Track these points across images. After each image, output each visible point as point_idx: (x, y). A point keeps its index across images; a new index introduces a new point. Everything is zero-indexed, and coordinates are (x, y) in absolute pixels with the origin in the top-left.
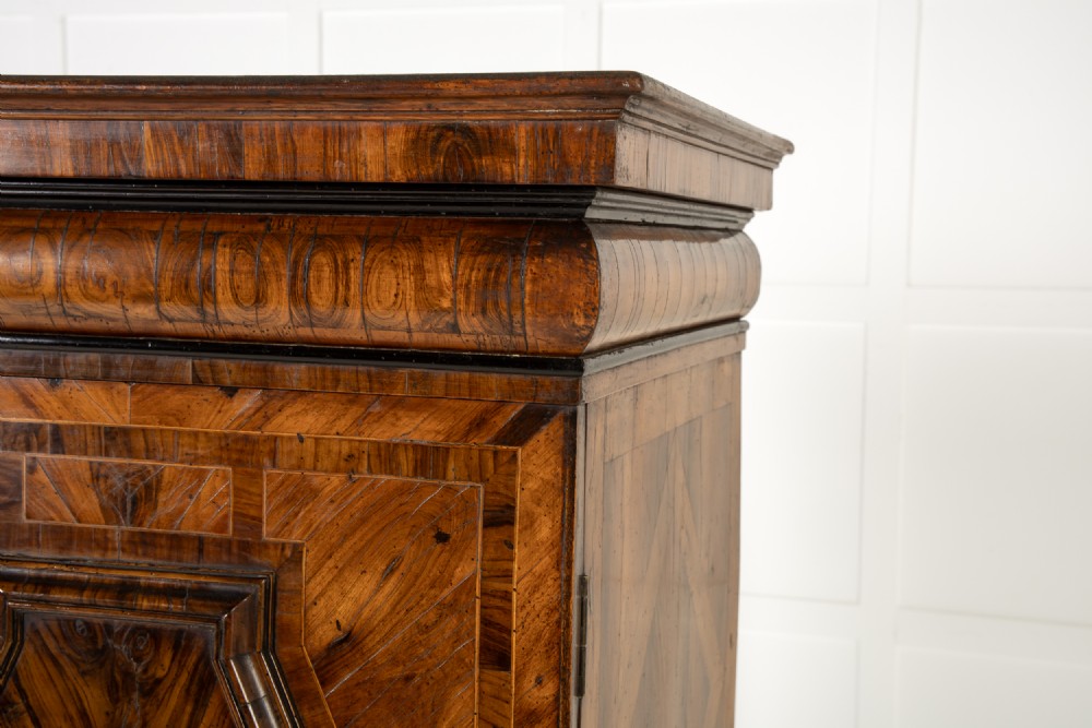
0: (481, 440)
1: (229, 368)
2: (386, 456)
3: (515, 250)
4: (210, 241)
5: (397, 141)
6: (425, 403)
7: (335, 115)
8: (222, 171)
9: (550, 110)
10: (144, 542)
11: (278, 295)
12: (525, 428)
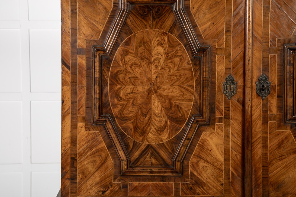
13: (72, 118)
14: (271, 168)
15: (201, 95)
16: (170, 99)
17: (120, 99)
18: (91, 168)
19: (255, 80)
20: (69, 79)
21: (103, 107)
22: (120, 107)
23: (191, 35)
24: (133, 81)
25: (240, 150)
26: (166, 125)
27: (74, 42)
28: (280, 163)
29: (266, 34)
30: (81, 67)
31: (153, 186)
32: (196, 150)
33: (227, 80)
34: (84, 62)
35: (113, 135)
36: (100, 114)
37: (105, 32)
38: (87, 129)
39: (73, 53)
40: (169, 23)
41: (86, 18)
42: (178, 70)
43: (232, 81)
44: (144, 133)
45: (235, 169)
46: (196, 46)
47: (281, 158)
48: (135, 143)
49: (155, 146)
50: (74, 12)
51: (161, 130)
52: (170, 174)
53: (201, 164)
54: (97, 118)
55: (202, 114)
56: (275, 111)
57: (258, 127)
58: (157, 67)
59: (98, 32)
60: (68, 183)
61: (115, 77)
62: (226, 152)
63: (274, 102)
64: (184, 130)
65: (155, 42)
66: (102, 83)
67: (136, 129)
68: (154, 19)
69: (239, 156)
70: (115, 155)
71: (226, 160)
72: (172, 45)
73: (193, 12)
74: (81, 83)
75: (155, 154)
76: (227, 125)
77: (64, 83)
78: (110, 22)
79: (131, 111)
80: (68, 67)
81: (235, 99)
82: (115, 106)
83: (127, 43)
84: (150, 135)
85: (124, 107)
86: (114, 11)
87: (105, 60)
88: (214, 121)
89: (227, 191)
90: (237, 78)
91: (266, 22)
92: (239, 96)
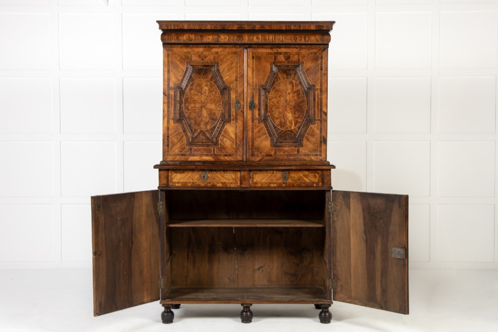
0: (320, 51)
1: (297, 46)
2: (312, 53)
3: (324, 35)
4: (297, 35)
5: (315, 26)
6: (315, 48)
7: (309, 24)
8: (299, 29)
9: (327, 24)
10: (289, 62)
11: (303, 39)
12: (323, 50)
13: (167, 118)
14: (255, 141)
15: (224, 108)
16: (211, 110)
17: (188, 110)
18: (176, 141)
19: (248, 102)
20: (166, 101)
21: (181, 113)
22: (189, 113)
23: (220, 83)
24: (195, 102)
25: (242, 133)
26: (209, 122)
27: (169, 85)
28: (259, 139)
29: (253, 82)
30: (172, 96)
31: (203, 149)
32: (222, 133)
33: (236, 102)
34: (173, 94)
35: (185, 126)
36: (180, 116)
38: (174, 123)
39: (168, 89)
40: (210, 76)
41: (174, 74)
42: (214, 97)
43: (239, 102)
44: (199, 125)
45: (240, 142)
46: (222, 86)
47: (259, 137)
48: (195, 130)
49: (204, 131)
50: (168, 71)
51: (206, 124)
52: (210, 143)
53: (225, 139)
54: (178, 118)
55: (225, 116)
56: (257, 116)
57: (250, 123)
58: (205, 96)
59: (179, 80)
60: (166, 148)
61: (186, 100)
62: (236, 134)
63: (256, 112)
64: (217, 124)
65: (204, 85)
66: (181, 103)
67: (195, 123)
68: (204, 75)
69: (242, 136)
70: (186, 135)
71: (236, 138)
72: (211, 86)
73: (221, 71)
74: (171, 102)
75: (204, 134)
76: (236, 122)
77: (164, 103)
78: (184, 76)
79: (193, 115)
80: (166, 96)
81: (240, 110)
82: (186, 113)
83: (192, 85)
84: (202, 126)
85: (190, 113)
86: (186, 71)
87: (182, 92)
88: (231, 120)
89: (236, 151)
90: (240, 101)
91: (253, 77)
92: (242, 109)
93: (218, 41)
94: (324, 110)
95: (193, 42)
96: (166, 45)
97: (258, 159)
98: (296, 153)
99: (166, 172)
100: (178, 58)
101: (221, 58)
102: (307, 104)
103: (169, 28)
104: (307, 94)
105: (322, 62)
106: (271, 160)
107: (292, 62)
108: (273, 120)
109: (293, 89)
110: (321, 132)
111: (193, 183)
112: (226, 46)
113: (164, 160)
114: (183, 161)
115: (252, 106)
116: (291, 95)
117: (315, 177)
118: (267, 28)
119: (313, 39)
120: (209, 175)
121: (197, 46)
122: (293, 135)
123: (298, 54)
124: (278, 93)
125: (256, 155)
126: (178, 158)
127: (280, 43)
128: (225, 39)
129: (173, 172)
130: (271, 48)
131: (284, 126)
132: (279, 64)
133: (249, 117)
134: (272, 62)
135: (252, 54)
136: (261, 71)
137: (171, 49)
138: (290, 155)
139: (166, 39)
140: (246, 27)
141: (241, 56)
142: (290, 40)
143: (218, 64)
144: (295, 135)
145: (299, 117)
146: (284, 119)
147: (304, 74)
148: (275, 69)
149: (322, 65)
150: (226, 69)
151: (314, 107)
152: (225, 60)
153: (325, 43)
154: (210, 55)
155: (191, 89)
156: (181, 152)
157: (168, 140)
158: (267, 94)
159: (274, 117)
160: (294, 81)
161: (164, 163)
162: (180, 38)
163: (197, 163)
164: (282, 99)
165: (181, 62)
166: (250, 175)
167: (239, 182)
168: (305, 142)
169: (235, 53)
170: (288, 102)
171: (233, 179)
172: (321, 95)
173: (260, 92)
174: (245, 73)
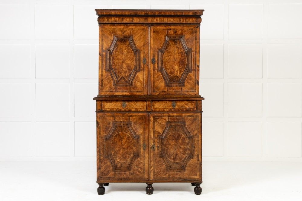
0: (195, 28)
1: (181, 25)
2: (190, 29)
3: (197, 18)
4: (181, 18)
5: (192, 13)
6: (192, 26)
7: (189, 11)
8: (182, 14)
9: (199, 11)
10: (176, 35)
11: (185, 21)
12: (197, 28)
13: (102, 69)
14: (155, 83)
15: (136, 63)
16: (128, 64)
17: (114, 63)
18: (107, 83)
19: (151, 59)
20: (101, 59)
21: (110, 66)
23: (134, 47)
24: (118, 59)
25: (147, 78)
26: (127, 71)
27: (102, 49)
28: (158, 82)
29: (154, 47)
30: (104, 55)
31: (124, 88)
32: (135, 78)
33: (144, 59)
34: (105, 54)
35: (113, 74)
36: (109, 68)
37: (111, 46)
38: (106, 72)
39: (102, 51)
40: (128, 43)
41: (105, 42)
42: (130, 56)
44: (121, 73)
45: (146, 84)
46: (135, 50)
47: (158, 80)
48: (119, 76)
49: (124, 77)
50: (102, 40)
51: (125, 72)
52: (128, 85)
53: (137, 82)
54: (108, 69)
55: (137, 68)
56: (156, 68)
57: (152, 72)
58: (124, 55)
59: (109, 46)
60: (101, 87)
61: (113, 58)
62: (144, 79)
63: (156, 65)
64: (132, 72)
65: (124, 48)
66: (110, 59)
67: (119, 72)
68: (124, 42)
69: (147, 80)
70: (113, 79)
71: (144, 81)
72: (128, 49)
73: (134, 40)
74: (104, 59)
75: (124, 79)
76: (144, 71)
77: (99, 60)
78: (112, 43)
79: (117, 67)
80: (100, 55)
81: (146, 64)
82: (113, 66)
83: (116, 49)
84: (123, 74)
85: (116, 66)
86: (113, 40)
87: (111, 53)
88: (140, 70)
89: (144, 89)
90: (146, 59)
91: (154, 43)
92: (147, 63)
93: (133, 22)
94: (197, 64)
95: (117, 22)
96: (101, 25)
97: (157, 94)
98: (180, 90)
99: (100, 102)
100: (108, 32)
101: (134, 32)
102: (187, 60)
103: (103, 14)
104: (187, 54)
105: (196, 35)
106: (165, 95)
107: (178, 34)
108: (166, 70)
109: (178, 51)
110: (195, 77)
111: (117, 109)
112: (137, 25)
113: (99, 95)
114: (111, 95)
115: (153, 62)
116: (177, 55)
117: (192, 105)
118: (163, 14)
119: (191, 21)
120: (127, 104)
121: (120, 25)
122: (178, 79)
123: (182, 30)
124: (169, 54)
125: (156, 92)
126: (108, 93)
127: (170, 23)
128: (137, 20)
129: (105, 102)
130: (165, 26)
131: (173, 74)
132: (170, 36)
133: (152, 68)
134: (166, 35)
135: (154, 30)
136: (159, 40)
137: (104, 27)
138: (177, 92)
139: (100, 21)
140: (150, 14)
141: (146, 31)
142: (177, 21)
143: (133, 36)
144: (180, 79)
145: (182, 68)
146: (173, 70)
147: (185, 42)
148: (167, 39)
149: (196, 36)
150: (137, 39)
151: (192, 62)
152: (137, 33)
153: (198, 23)
154: (128, 31)
155: (116, 51)
156: (110, 89)
157: (102, 82)
158: (163, 54)
159: (167, 68)
160: (179, 46)
161: (100, 96)
162: (109, 20)
163: (120, 97)
164: (172, 57)
165: (110, 35)
166: (152, 103)
167: (145, 108)
168: (186, 84)
169: (143, 29)
170: (175, 59)
171: (142, 106)
172: (196, 55)
173: (158, 53)
174: (149, 42)
